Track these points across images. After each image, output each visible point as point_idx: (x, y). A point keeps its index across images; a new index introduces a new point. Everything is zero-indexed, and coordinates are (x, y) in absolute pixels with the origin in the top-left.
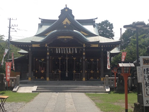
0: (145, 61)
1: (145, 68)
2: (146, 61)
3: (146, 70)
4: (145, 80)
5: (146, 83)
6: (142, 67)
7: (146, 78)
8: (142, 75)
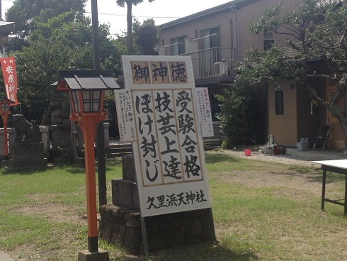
0: (137, 72)
1: (141, 94)
2: (141, 72)
3: (141, 100)
4: (141, 132)
5: (145, 140)
6: (132, 91)
7: (142, 125)
8: (133, 117)
